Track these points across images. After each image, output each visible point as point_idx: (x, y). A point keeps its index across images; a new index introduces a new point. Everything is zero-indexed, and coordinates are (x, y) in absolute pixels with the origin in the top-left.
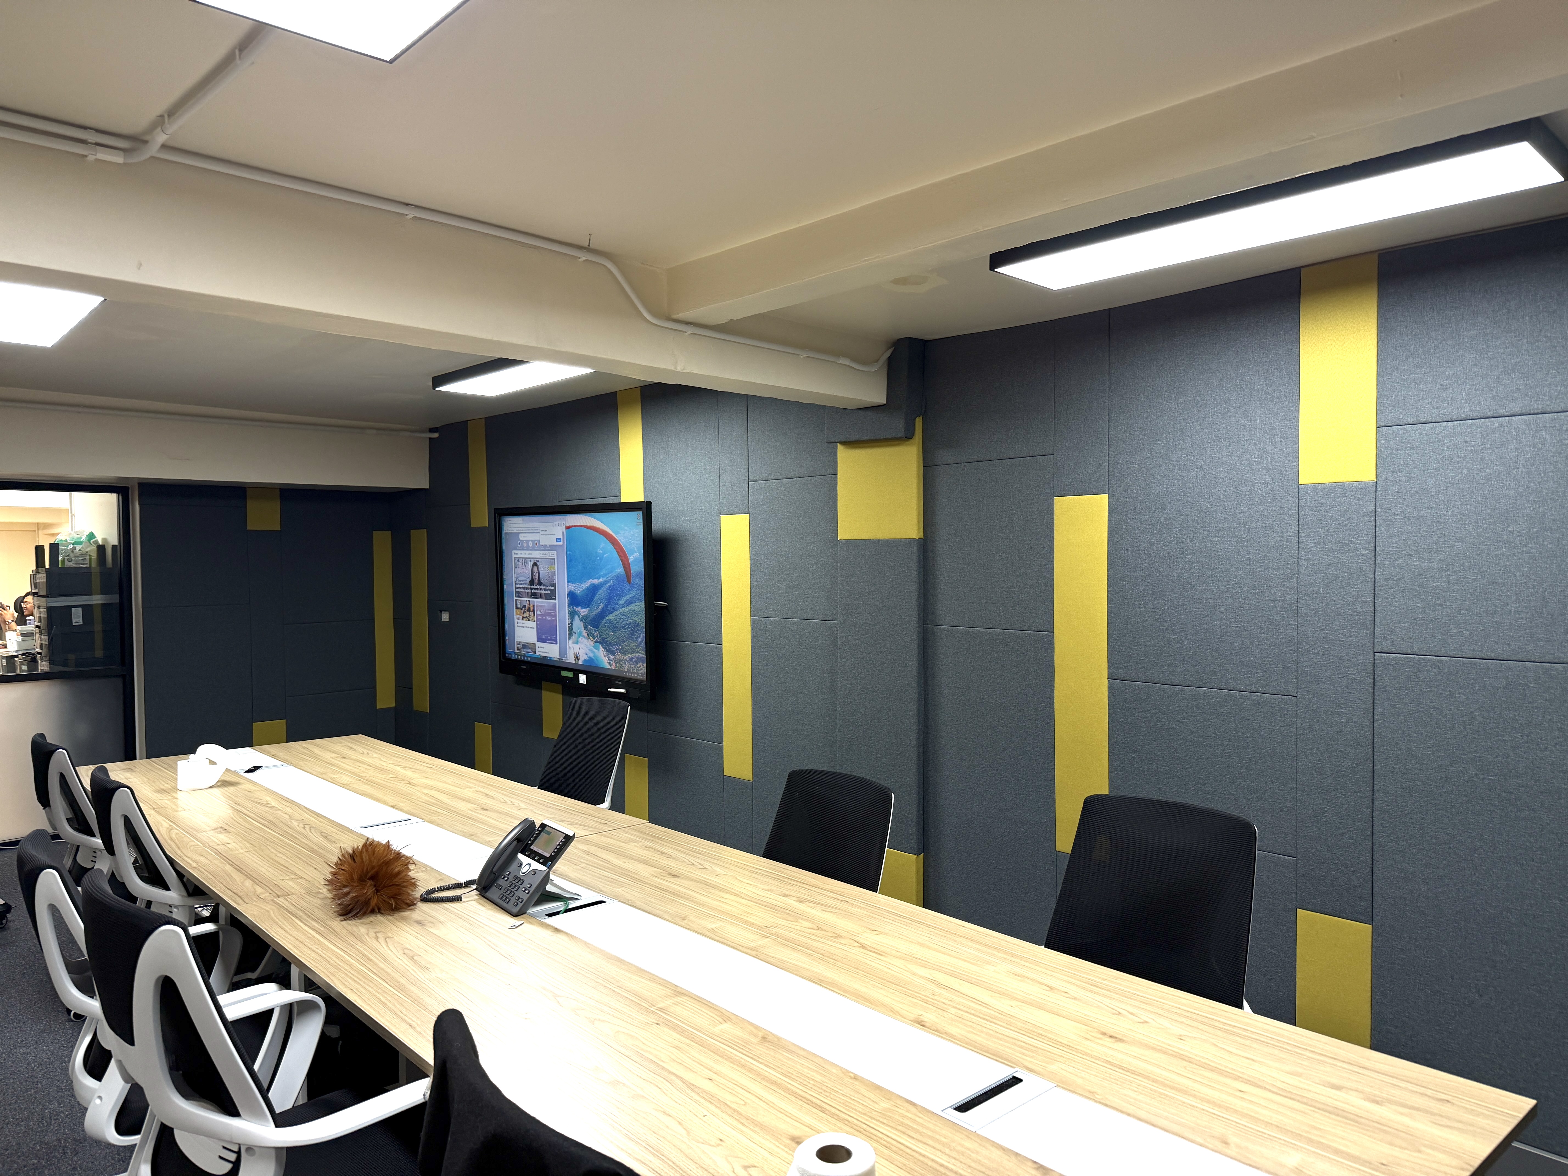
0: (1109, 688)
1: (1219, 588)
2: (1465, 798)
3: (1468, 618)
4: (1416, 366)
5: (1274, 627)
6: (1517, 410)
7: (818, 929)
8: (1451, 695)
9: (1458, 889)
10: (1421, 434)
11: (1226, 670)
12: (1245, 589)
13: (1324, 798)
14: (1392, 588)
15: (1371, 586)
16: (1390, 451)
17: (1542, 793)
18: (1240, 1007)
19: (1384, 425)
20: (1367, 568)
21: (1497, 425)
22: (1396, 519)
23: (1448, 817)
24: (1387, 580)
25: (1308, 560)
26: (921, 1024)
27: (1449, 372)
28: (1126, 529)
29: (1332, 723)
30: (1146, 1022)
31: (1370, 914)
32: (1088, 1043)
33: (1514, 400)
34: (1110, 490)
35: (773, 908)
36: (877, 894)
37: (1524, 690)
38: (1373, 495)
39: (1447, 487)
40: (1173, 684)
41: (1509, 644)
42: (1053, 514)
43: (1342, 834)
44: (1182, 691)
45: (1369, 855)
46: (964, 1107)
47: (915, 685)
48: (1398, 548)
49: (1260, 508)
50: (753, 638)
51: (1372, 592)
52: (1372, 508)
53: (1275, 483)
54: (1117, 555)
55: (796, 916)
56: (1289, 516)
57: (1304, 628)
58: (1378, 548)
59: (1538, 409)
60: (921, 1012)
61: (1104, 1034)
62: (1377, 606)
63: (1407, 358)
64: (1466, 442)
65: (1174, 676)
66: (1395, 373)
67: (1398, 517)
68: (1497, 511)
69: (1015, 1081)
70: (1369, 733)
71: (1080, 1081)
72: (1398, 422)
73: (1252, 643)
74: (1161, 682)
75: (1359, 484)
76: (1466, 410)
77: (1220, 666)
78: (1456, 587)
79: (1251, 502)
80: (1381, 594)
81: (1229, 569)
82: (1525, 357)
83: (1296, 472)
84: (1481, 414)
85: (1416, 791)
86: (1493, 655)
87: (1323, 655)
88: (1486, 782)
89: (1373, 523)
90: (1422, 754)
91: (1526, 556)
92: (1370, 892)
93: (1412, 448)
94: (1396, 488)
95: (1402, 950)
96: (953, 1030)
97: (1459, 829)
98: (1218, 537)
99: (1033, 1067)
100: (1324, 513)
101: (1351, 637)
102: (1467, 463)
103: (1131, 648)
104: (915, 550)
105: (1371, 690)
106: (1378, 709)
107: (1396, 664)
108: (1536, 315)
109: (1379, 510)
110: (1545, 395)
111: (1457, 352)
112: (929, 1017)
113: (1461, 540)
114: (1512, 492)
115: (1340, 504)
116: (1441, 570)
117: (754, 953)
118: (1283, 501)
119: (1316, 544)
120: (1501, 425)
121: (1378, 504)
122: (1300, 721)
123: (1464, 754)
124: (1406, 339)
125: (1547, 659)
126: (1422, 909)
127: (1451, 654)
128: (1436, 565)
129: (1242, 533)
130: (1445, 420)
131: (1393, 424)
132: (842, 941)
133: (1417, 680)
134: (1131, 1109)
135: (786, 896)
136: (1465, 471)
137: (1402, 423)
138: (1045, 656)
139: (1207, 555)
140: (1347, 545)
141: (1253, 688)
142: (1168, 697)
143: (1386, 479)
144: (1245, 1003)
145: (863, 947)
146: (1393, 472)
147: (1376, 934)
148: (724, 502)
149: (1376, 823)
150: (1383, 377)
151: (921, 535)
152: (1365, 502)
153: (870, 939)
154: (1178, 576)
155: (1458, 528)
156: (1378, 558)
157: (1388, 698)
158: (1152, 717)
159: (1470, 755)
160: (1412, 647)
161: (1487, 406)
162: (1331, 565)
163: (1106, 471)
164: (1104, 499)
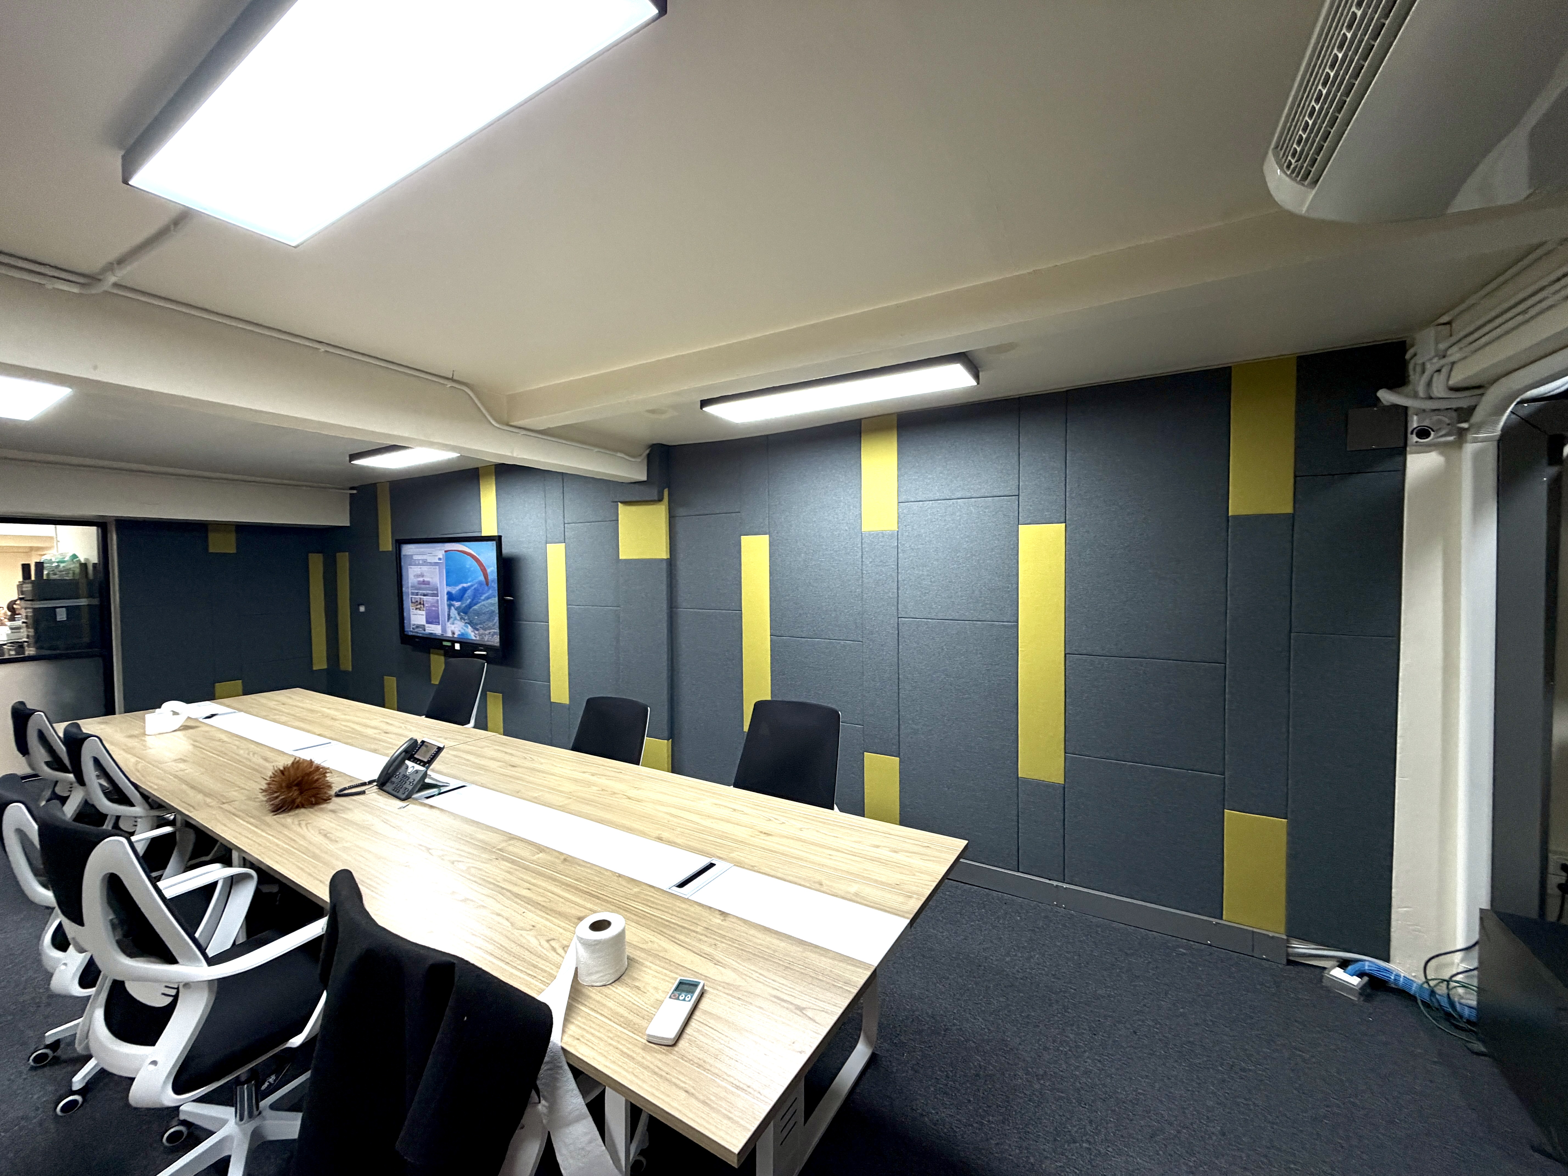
0: (772, 640)
1: (824, 586)
2: (940, 690)
3: (940, 600)
4: (916, 472)
5: (851, 606)
6: (959, 496)
7: (603, 790)
8: (933, 638)
9: (937, 736)
10: (917, 507)
11: (828, 629)
12: (837, 586)
13: (876, 694)
14: (906, 585)
15: (896, 584)
16: (904, 515)
17: (974, 685)
18: (832, 809)
19: (900, 502)
20: (895, 575)
21: (951, 504)
23: (933, 700)
24: (904, 580)
25: (867, 571)
26: (660, 839)
27: (930, 476)
28: (779, 554)
29: (879, 655)
30: (783, 823)
31: (898, 752)
32: (753, 838)
33: (959, 491)
34: (770, 533)
35: (576, 780)
36: (640, 766)
37: (965, 634)
38: (896, 537)
39: (930, 534)
40: (803, 637)
41: (958, 612)
42: (741, 545)
43: (885, 712)
44: (807, 640)
45: (897, 722)
46: (682, 885)
47: (665, 643)
48: (908, 565)
49: (843, 544)
50: (569, 618)
51: (897, 587)
52: (896, 544)
53: (851, 531)
54: (773, 568)
55: (589, 784)
56: (857, 547)
57: (865, 606)
58: (899, 565)
60: (660, 832)
61: (761, 832)
62: (899, 594)
63: (911, 468)
64: (937, 511)
65: (803, 632)
66: (905, 476)
67: (908, 549)
68: (952, 546)
69: (712, 865)
70: (897, 659)
71: (746, 860)
72: (908, 501)
73: (840, 614)
74: (796, 636)
75: (890, 532)
76: (938, 496)
77: (825, 627)
78: (934, 584)
79: (839, 540)
80: (901, 588)
81: (829, 576)
82: (963, 470)
83: (860, 525)
84: (943, 498)
85: (918, 688)
86: (951, 618)
87: (874, 619)
88: (949, 681)
89: (897, 551)
90: (921, 669)
91: (965, 569)
92: (898, 741)
93: (913, 514)
94: (907, 534)
95: (913, 769)
96: (679, 841)
97: (937, 706)
98: (824, 559)
99: (721, 856)
100: (873, 546)
101: (888, 611)
102: (938, 522)
103: (783, 618)
104: (664, 565)
105: (897, 637)
106: (900, 647)
107: (908, 623)
108: (967, 450)
109: (899, 545)
111: (933, 466)
112: (665, 835)
113: (937, 560)
114: (958, 537)
115: (882, 542)
116: (928, 575)
117: (562, 809)
118: (854, 540)
119: (871, 562)
120: (953, 504)
121: (899, 542)
122: (864, 654)
123: (939, 668)
124: (911, 459)
125: (974, 619)
126: (922, 747)
127: (933, 618)
128: (925, 573)
129: (835, 557)
130: (928, 500)
131: (905, 501)
132: (616, 796)
133: (917, 631)
134: (773, 873)
135: (584, 772)
136: (938, 526)
138: (738, 624)
139: (818, 568)
140: (885, 563)
141: (841, 638)
142: (800, 644)
143: (902, 529)
144: (835, 806)
145: (629, 798)
146: (905, 526)
147: (901, 762)
148: (548, 535)
149: (900, 705)
150: (901, 478)
151: (669, 557)
152: (893, 541)
153: (632, 793)
154: (804, 580)
155: (935, 555)
156: (899, 570)
157: (905, 641)
158: (792, 655)
159: (942, 669)
160: (915, 615)
161: (947, 494)
162: (877, 573)
163: (767, 523)
164: (766, 537)
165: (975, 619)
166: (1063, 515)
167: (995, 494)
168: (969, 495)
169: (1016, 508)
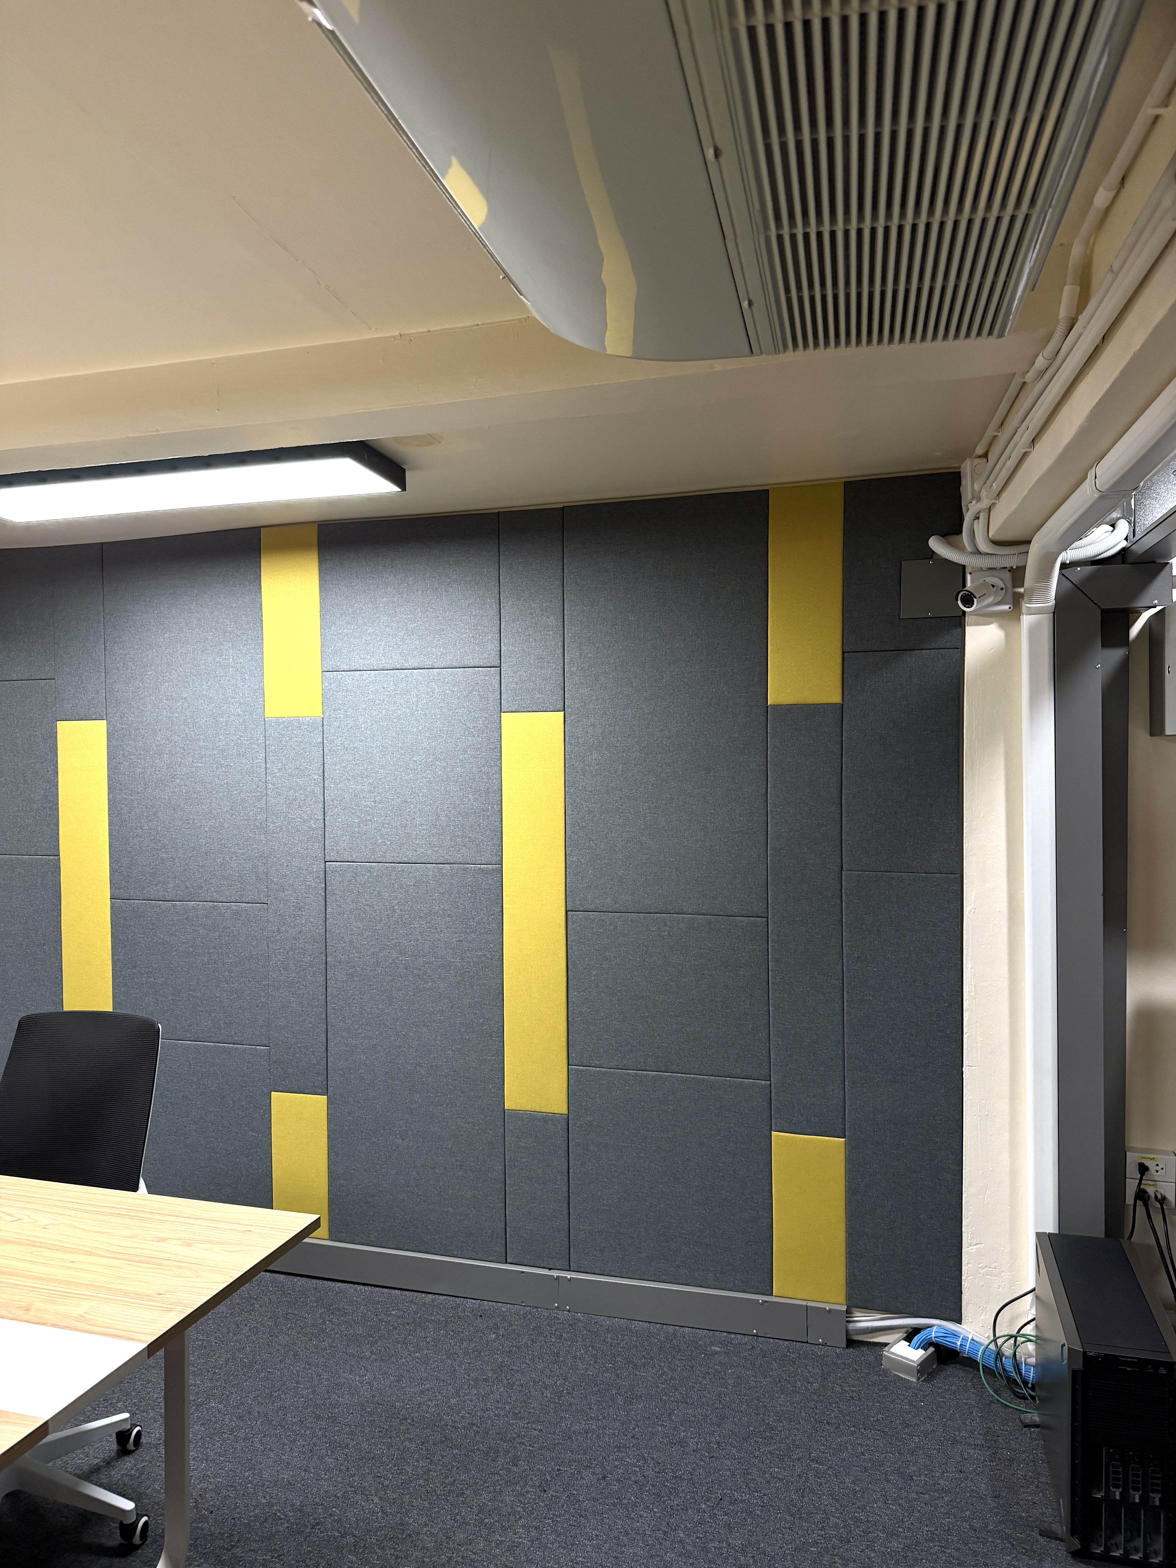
0: (112, 908)
1: (203, 809)
2: (390, 978)
3: (389, 830)
4: (348, 623)
5: (248, 843)
6: (416, 665)
8: (379, 894)
9: (386, 1054)
10: (353, 680)
11: (210, 884)
12: (225, 810)
13: (290, 991)
14: (336, 807)
15: (321, 805)
16: (332, 693)
17: (439, 967)
18: (135, 1189)
19: (327, 670)
20: (318, 790)
21: (403, 676)
22: (338, 749)
23: (379, 995)
24: (332, 800)
25: (274, 784)
27: (370, 630)
28: (123, 754)
29: (295, 925)
31: (326, 1086)
33: (414, 657)
34: (108, 717)
37: (427, 886)
38: (321, 729)
39: (372, 724)
40: (167, 899)
41: (416, 850)
42: (56, 737)
43: (304, 1021)
44: (174, 906)
45: (324, 1035)
48: (340, 774)
49: (235, 738)
51: (322, 810)
52: (320, 740)
53: (246, 715)
54: (115, 779)
56: (258, 745)
57: (271, 843)
58: (326, 774)
59: (429, 665)
62: (326, 823)
63: (341, 615)
64: (384, 688)
65: (168, 892)
66: (333, 627)
67: (339, 748)
68: (405, 745)
70: (323, 930)
72: (337, 669)
73: (231, 858)
74: (157, 899)
75: (311, 719)
76: (383, 663)
77: (206, 881)
78: (380, 806)
79: (228, 732)
80: (329, 813)
81: (211, 792)
82: (420, 623)
83: (262, 706)
84: (392, 667)
85: (357, 976)
86: (406, 860)
87: (287, 866)
88: (404, 962)
89: (322, 752)
90: (361, 944)
91: (425, 780)
92: (325, 1067)
93: (347, 691)
94: (337, 724)
95: (349, 1113)
97: (386, 1004)
98: (201, 763)
100: (284, 744)
101: (307, 849)
102: (385, 705)
103: (130, 868)
105: (324, 894)
106: (329, 910)
107: (341, 870)
108: (426, 591)
109: (325, 741)
110: (433, 654)
111: (375, 614)
113: (382, 767)
114: (415, 730)
115: (297, 735)
116: (370, 792)
118: (253, 732)
119: (280, 770)
120: (406, 676)
121: (324, 736)
122: (270, 925)
123: (389, 942)
124: (340, 599)
126: (362, 1075)
127: (379, 861)
128: (366, 788)
129: (221, 760)
130: (369, 669)
131: (334, 670)
133: (355, 883)
136: (384, 711)
137: (340, 670)
138: (52, 880)
139: (193, 779)
140: (303, 770)
141: (233, 899)
142: (163, 912)
143: (330, 716)
144: (142, 1183)
146: (334, 710)
147: (330, 1102)
149: (329, 1007)
150: (325, 630)
152: (316, 734)
154: (169, 799)
155: (380, 758)
156: (326, 782)
157: (335, 899)
158: (149, 932)
159: (393, 942)
160: (352, 856)
161: (396, 659)
162: (291, 788)
163: (102, 698)
164: (103, 724)
165: (441, 860)
166: (560, 699)
167: (466, 663)
168: (428, 663)
169: (497, 686)
